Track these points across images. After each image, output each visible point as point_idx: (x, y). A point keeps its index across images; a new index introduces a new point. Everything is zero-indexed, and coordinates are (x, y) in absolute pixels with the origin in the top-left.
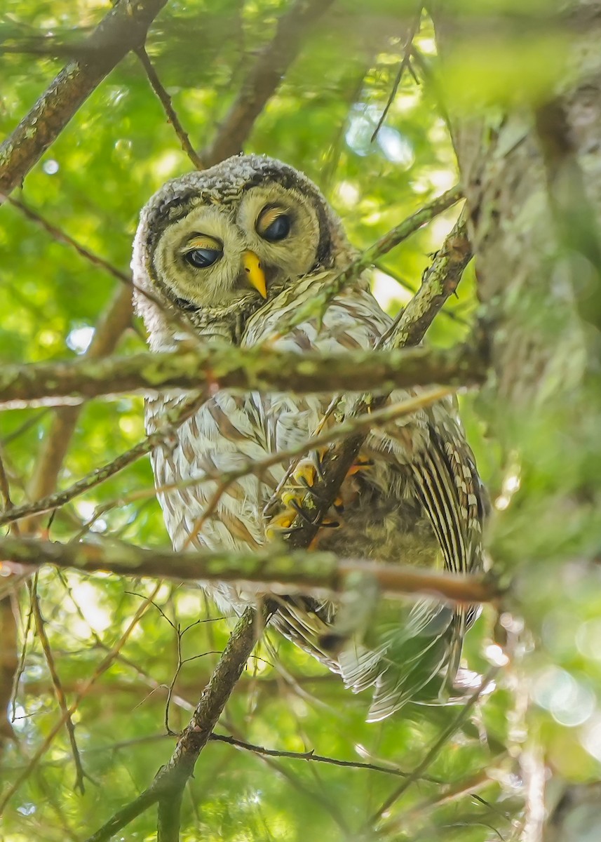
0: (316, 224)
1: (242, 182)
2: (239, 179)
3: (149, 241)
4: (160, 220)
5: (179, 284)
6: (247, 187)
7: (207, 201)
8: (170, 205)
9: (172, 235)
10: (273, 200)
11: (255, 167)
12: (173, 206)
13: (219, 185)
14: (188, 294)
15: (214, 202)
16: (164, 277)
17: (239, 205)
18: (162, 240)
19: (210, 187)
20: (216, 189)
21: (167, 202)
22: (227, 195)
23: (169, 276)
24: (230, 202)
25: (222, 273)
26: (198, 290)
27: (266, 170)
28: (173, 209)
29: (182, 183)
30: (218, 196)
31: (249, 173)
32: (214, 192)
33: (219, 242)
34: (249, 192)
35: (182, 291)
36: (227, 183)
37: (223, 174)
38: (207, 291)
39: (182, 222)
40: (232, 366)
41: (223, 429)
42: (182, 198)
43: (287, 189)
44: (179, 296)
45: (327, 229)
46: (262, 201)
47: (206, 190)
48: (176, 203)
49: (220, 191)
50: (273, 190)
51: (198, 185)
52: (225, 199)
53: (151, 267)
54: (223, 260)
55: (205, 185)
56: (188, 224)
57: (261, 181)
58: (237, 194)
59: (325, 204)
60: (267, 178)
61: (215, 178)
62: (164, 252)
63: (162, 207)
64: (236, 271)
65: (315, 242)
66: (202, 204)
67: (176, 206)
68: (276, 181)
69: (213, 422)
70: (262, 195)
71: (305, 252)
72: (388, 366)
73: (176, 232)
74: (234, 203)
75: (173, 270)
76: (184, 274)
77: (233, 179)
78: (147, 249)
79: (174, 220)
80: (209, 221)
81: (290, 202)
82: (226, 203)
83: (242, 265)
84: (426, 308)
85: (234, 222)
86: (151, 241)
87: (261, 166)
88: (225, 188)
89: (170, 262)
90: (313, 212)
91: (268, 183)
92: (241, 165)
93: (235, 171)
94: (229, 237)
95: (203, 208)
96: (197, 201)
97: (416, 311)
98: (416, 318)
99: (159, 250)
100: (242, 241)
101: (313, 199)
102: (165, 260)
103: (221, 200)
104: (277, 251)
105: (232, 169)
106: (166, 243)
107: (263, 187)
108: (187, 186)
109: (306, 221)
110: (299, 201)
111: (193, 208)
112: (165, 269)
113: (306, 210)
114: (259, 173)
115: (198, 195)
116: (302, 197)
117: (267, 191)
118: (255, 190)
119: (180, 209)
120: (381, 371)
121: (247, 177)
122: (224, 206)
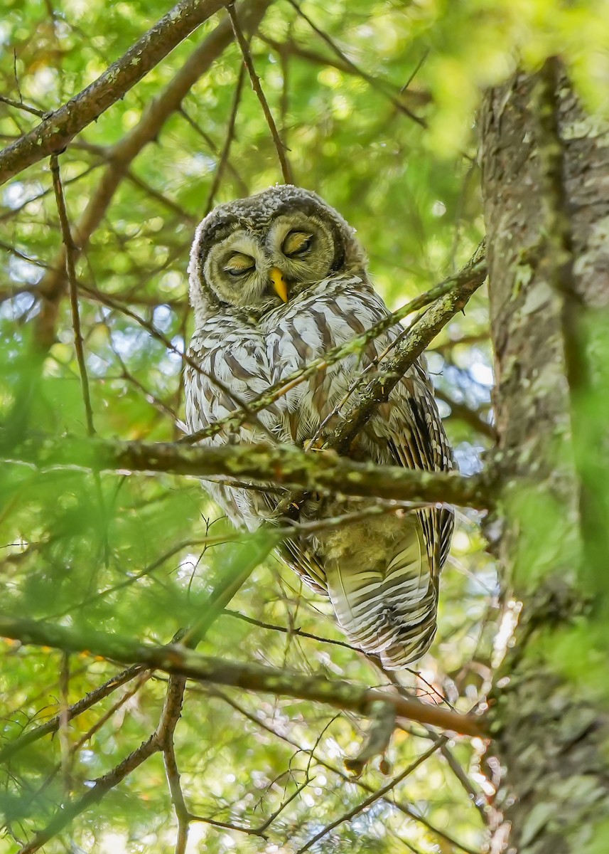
0: (332, 242)
1: (271, 212)
2: (269, 209)
3: (200, 255)
4: (209, 239)
5: (222, 290)
6: (275, 216)
7: (244, 226)
8: (216, 228)
9: (216, 251)
10: (296, 226)
11: (284, 200)
12: (218, 229)
13: (253, 214)
14: (228, 298)
15: (249, 228)
16: (211, 284)
17: (268, 230)
18: (209, 255)
19: (246, 216)
20: (251, 217)
21: (213, 226)
22: (258, 222)
23: (214, 284)
24: (261, 228)
25: (254, 284)
26: (236, 295)
27: (292, 202)
28: (218, 232)
29: (226, 210)
30: (252, 223)
31: (277, 204)
32: (249, 220)
33: (251, 259)
34: (277, 220)
35: (223, 295)
36: (260, 213)
37: (258, 203)
38: (242, 295)
39: (225, 242)
40: (297, 467)
41: (235, 372)
42: (224, 223)
43: (309, 216)
44: (222, 299)
45: (341, 247)
46: (287, 227)
47: (243, 218)
48: (220, 227)
49: (254, 219)
50: (297, 218)
51: (237, 213)
52: (258, 225)
53: (202, 276)
54: (256, 273)
55: (243, 213)
56: (229, 244)
57: (286, 211)
58: (267, 222)
59: (340, 227)
60: (292, 208)
61: (251, 207)
62: (211, 265)
63: (210, 229)
64: (264, 283)
65: (330, 257)
66: (240, 228)
67: (220, 229)
68: (299, 210)
69: (227, 367)
70: (287, 222)
71: (320, 265)
72: (418, 485)
73: (220, 249)
74: (265, 229)
75: (218, 278)
76: (225, 283)
77: (264, 209)
78: (199, 262)
79: (219, 240)
80: (244, 243)
81: (310, 226)
82: (258, 229)
83: (269, 279)
84: (439, 319)
85: (263, 244)
86: (202, 256)
87: (288, 198)
88: (258, 216)
89: (215, 274)
90: (330, 235)
91: (293, 212)
92: (272, 197)
93: (267, 202)
94: (259, 256)
95: (241, 231)
96: (236, 226)
97: (430, 320)
98: (430, 326)
99: (207, 263)
100: (269, 261)
101: (329, 224)
102: (211, 271)
103: (254, 227)
104: (297, 266)
105: (265, 200)
106: (212, 258)
107: (288, 216)
108: (229, 213)
109: (323, 240)
110: (318, 226)
111: (233, 231)
112: (212, 278)
113: (324, 232)
114: (286, 204)
115: (237, 221)
116: (321, 223)
117: (292, 219)
118: (281, 218)
119: (223, 232)
120: (413, 488)
121: (276, 208)
122: (256, 231)
